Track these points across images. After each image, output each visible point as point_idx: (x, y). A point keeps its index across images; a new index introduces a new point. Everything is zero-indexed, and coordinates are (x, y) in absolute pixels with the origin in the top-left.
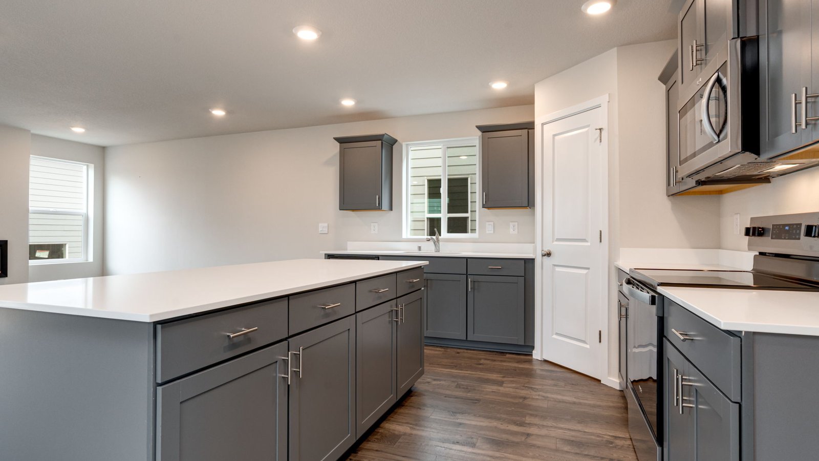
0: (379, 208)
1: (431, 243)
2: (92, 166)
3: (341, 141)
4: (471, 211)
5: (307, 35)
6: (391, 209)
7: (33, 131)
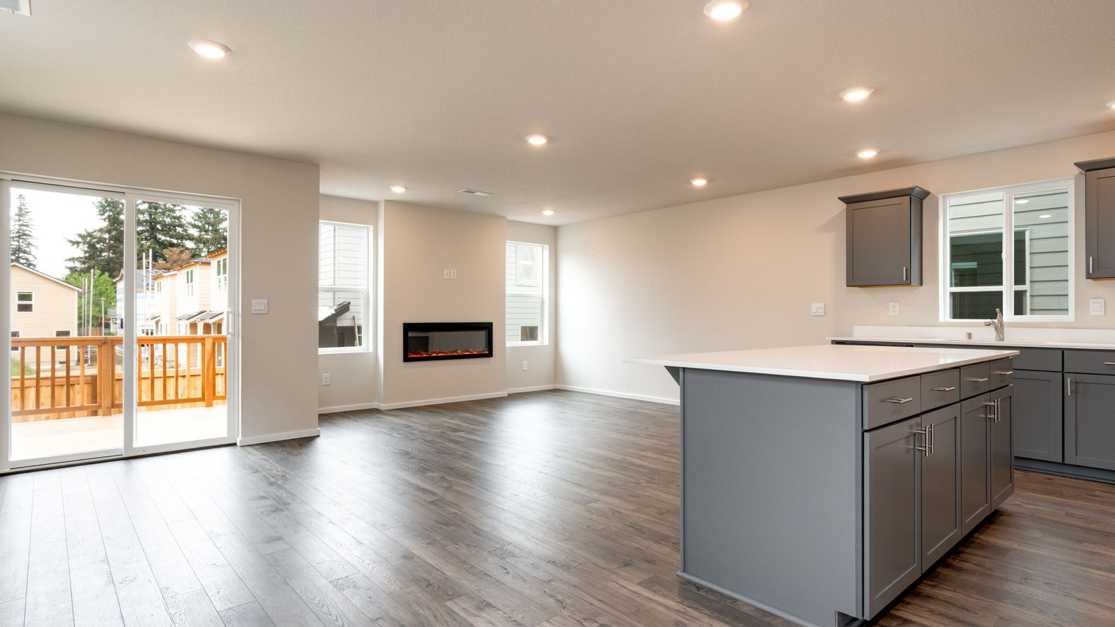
0: (908, 283)
1: (992, 328)
2: (547, 247)
3: (848, 200)
4: (1031, 282)
5: (856, 96)
6: (921, 284)
7: (509, 218)
